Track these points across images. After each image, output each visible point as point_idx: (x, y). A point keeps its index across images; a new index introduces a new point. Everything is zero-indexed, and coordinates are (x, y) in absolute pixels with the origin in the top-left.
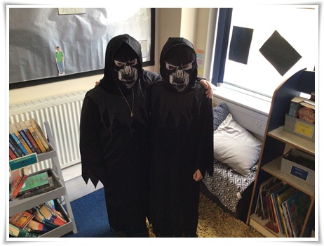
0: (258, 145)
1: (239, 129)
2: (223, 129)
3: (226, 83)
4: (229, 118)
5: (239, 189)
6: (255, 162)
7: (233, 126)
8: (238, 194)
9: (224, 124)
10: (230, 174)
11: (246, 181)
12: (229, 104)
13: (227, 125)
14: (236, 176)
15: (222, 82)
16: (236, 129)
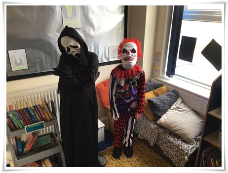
0: (201, 121)
1: (187, 109)
2: (175, 109)
3: (177, 75)
4: (179, 101)
5: (187, 153)
6: (198, 134)
7: (182, 106)
8: (186, 157)
9: (175, 105)
10: (180, 142)
11: (192, 148)
12: (179, 91)
13: (177, 105)
14: (184, 144)
15: (174, 75)
16: (184, 109)
